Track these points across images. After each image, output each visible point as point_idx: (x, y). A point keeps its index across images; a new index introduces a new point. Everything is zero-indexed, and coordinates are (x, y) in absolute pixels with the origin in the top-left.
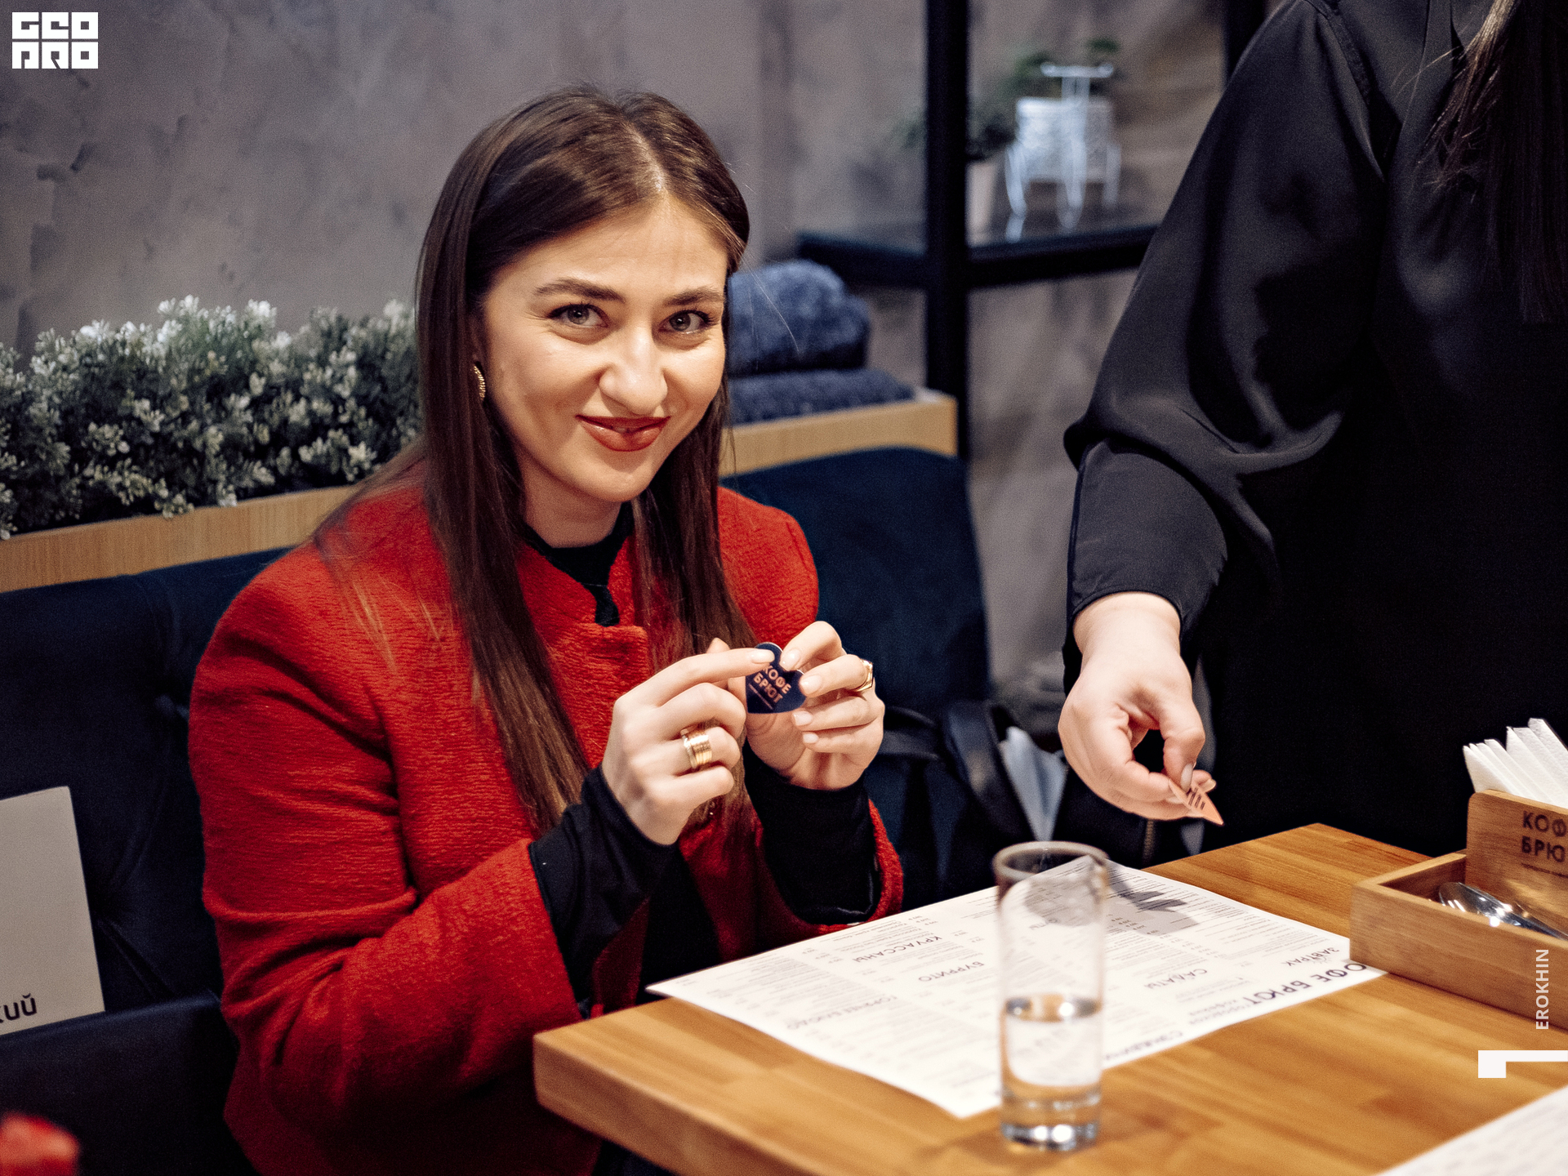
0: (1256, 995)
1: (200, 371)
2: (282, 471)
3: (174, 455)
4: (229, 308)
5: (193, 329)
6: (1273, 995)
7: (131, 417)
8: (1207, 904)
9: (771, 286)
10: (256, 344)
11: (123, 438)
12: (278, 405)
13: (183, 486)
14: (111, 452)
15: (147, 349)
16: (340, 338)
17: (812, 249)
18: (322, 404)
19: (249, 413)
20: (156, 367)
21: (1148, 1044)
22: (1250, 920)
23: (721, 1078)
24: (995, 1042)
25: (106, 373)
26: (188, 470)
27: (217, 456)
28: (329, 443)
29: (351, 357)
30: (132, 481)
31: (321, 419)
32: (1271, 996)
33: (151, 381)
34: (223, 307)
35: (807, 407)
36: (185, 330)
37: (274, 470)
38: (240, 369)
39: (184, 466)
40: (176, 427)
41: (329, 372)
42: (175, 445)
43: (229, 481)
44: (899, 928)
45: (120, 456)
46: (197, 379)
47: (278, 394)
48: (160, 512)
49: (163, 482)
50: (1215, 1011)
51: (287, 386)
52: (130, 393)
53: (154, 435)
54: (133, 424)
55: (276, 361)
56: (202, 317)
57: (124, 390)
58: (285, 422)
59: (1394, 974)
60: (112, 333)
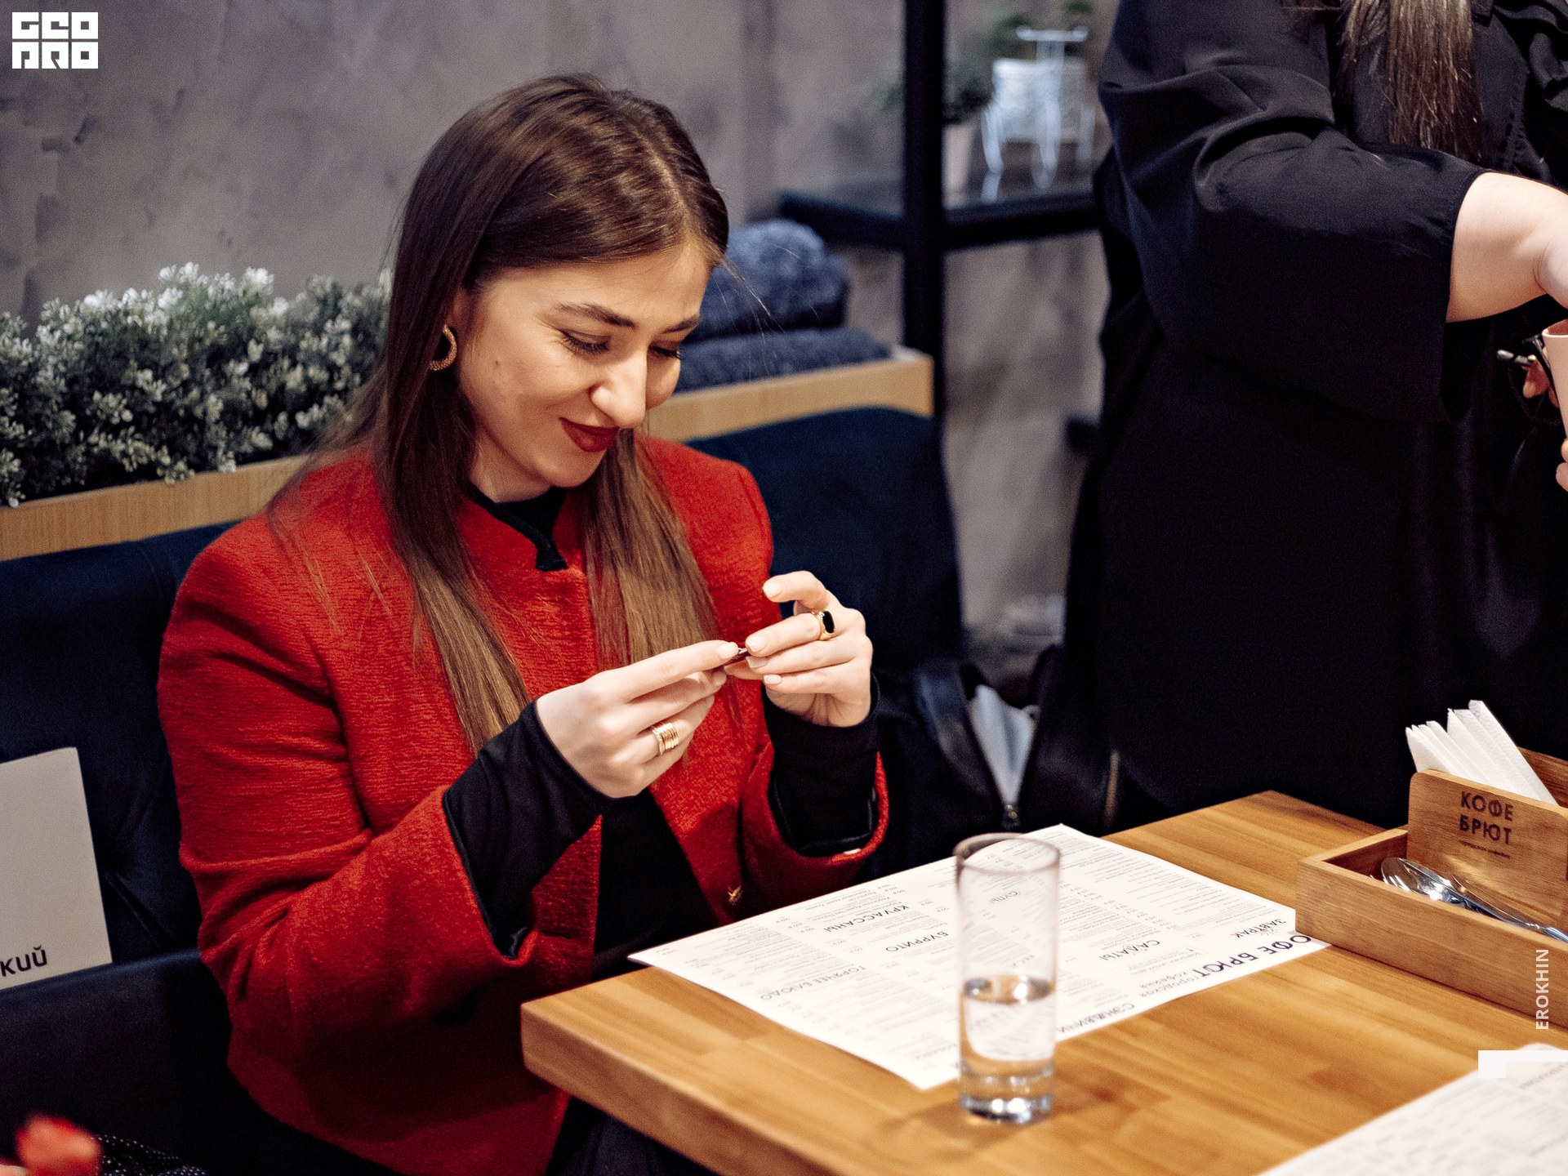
0: (1205, 967)
1: (200, 340)
2: (280, 435)
3: (176, 423)
4: (227, 275)
5: (193, 296)
6: (1222, 968)
7: (133, 387)
8: (1162, 874)
9: (753, 246)
10: (254, 311)
11: (127, 407)
12: (275, 371)
13: (184, 453)
14: (115, 421)
15: (149, 319)
16: (335, 305)
17: (793, 209)
18: (318, 371)
19: (248, 379)
20: (158, 337)
21: (1101, 1017)
22: (1202, 891)
23: (698, 1048)
24: (955, 1014)
25: (110, 343)
26: (189, 437)
27: (217, 422)
28: (324, 409)
29: (345, 325)
30: (135, 449)
31: (318, 385)
32: (1219, 968)
33: (153, 352)
34: (222, 275)
35: (787, 366)
36: (184, 298)
37: (272, 435)
38: (239, 336)
39: (186, 433)
40: (177, 395)
41: (325, 341)
42: (176, 412)
43: (228, 447)
44: (868, 896)
45: (124, 424)
46: (197, 347)
47: (276, 359)
48: (163, 477)
49: (165, 450)
50: (1165, 983)
51: (284, 352)
52: (133, 364)
53: (155, 403)
54: (137, 393)
55: (274, 328)
56: (201, 284)
57: (127, 360)
58: (282, 387)
59: (1337, 947)
60: (115, 302)
